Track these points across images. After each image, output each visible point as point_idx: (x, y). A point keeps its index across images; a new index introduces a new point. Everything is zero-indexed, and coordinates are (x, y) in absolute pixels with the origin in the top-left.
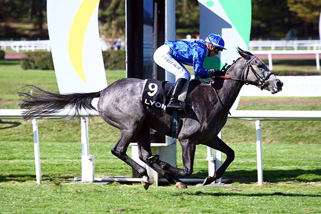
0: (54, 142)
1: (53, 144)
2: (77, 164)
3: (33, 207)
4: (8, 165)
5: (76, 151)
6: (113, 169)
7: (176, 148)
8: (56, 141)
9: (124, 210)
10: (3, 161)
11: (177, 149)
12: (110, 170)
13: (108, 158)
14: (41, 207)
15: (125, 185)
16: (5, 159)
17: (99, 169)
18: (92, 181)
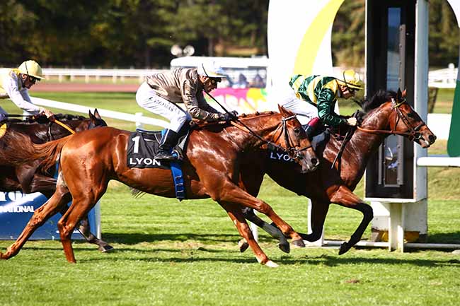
0: (276, 196)
1: (275, 198)
2: (303, 224)
3: (245, 276)
4: (219, 223)
5: (302, 208)
6: (347, 230)
7: (427, 205)
8: (279, 195)
9: (358, 281)
10: (212, 218)
11: (429, 206)
12: (343, 231)
13: (342, 217)
14: (255, 275)
15: (362, 251)
16: (215, 216)
17: (329, 229)
18: (321, 245)
